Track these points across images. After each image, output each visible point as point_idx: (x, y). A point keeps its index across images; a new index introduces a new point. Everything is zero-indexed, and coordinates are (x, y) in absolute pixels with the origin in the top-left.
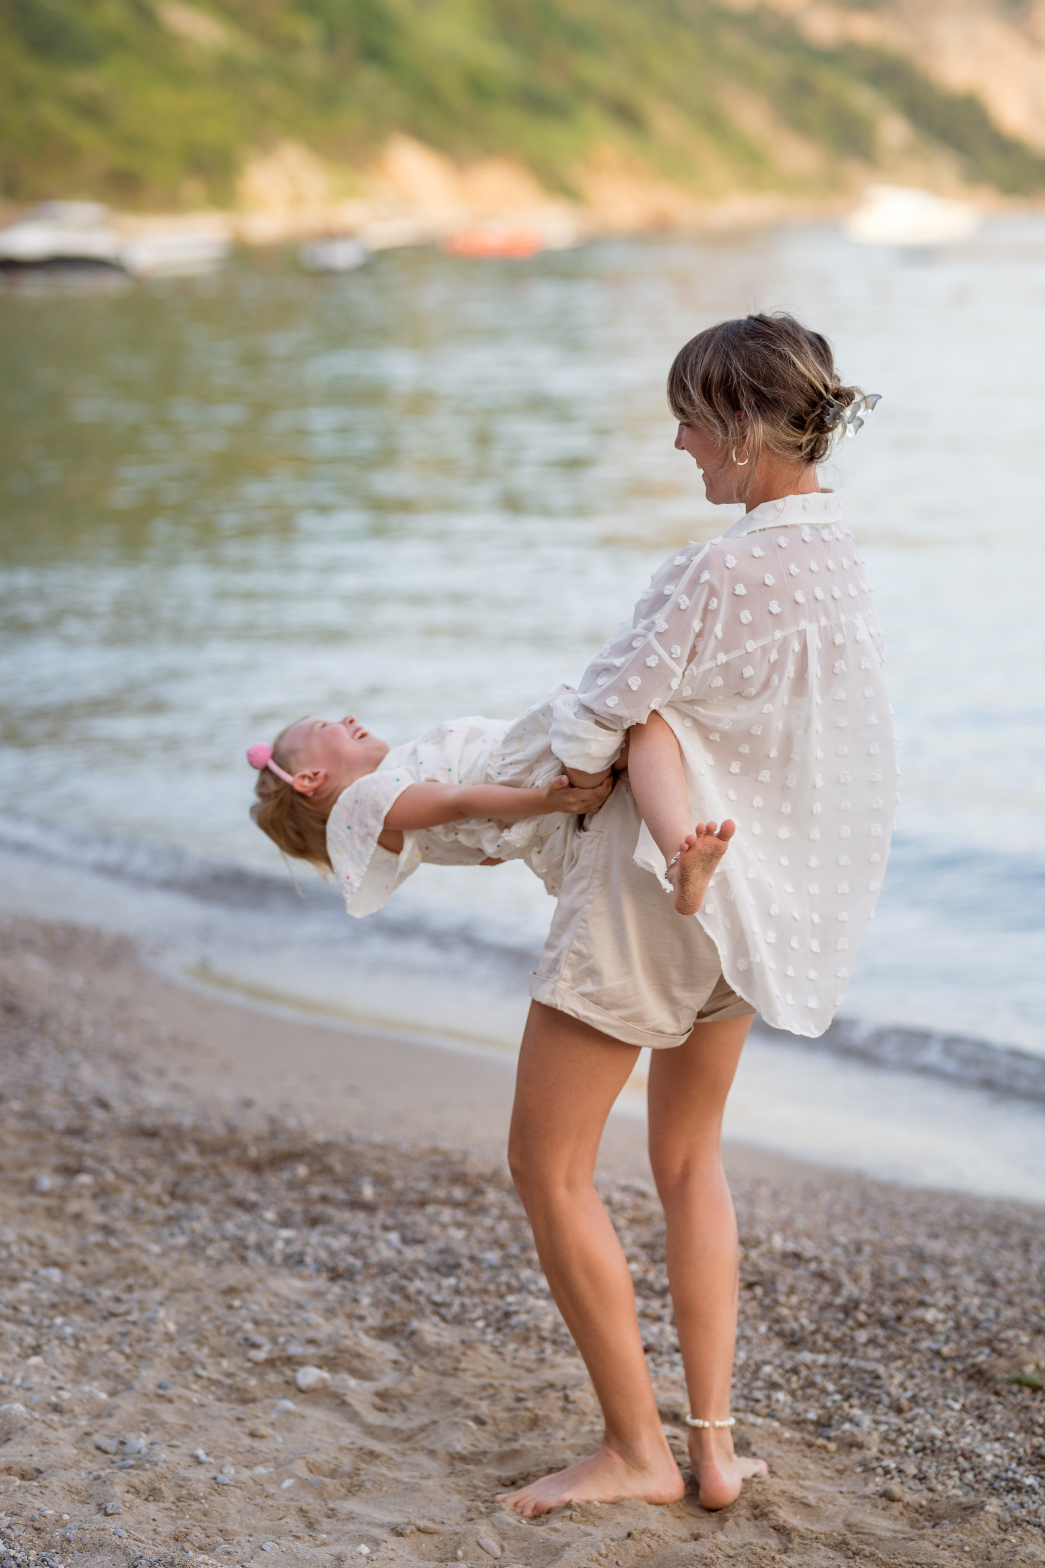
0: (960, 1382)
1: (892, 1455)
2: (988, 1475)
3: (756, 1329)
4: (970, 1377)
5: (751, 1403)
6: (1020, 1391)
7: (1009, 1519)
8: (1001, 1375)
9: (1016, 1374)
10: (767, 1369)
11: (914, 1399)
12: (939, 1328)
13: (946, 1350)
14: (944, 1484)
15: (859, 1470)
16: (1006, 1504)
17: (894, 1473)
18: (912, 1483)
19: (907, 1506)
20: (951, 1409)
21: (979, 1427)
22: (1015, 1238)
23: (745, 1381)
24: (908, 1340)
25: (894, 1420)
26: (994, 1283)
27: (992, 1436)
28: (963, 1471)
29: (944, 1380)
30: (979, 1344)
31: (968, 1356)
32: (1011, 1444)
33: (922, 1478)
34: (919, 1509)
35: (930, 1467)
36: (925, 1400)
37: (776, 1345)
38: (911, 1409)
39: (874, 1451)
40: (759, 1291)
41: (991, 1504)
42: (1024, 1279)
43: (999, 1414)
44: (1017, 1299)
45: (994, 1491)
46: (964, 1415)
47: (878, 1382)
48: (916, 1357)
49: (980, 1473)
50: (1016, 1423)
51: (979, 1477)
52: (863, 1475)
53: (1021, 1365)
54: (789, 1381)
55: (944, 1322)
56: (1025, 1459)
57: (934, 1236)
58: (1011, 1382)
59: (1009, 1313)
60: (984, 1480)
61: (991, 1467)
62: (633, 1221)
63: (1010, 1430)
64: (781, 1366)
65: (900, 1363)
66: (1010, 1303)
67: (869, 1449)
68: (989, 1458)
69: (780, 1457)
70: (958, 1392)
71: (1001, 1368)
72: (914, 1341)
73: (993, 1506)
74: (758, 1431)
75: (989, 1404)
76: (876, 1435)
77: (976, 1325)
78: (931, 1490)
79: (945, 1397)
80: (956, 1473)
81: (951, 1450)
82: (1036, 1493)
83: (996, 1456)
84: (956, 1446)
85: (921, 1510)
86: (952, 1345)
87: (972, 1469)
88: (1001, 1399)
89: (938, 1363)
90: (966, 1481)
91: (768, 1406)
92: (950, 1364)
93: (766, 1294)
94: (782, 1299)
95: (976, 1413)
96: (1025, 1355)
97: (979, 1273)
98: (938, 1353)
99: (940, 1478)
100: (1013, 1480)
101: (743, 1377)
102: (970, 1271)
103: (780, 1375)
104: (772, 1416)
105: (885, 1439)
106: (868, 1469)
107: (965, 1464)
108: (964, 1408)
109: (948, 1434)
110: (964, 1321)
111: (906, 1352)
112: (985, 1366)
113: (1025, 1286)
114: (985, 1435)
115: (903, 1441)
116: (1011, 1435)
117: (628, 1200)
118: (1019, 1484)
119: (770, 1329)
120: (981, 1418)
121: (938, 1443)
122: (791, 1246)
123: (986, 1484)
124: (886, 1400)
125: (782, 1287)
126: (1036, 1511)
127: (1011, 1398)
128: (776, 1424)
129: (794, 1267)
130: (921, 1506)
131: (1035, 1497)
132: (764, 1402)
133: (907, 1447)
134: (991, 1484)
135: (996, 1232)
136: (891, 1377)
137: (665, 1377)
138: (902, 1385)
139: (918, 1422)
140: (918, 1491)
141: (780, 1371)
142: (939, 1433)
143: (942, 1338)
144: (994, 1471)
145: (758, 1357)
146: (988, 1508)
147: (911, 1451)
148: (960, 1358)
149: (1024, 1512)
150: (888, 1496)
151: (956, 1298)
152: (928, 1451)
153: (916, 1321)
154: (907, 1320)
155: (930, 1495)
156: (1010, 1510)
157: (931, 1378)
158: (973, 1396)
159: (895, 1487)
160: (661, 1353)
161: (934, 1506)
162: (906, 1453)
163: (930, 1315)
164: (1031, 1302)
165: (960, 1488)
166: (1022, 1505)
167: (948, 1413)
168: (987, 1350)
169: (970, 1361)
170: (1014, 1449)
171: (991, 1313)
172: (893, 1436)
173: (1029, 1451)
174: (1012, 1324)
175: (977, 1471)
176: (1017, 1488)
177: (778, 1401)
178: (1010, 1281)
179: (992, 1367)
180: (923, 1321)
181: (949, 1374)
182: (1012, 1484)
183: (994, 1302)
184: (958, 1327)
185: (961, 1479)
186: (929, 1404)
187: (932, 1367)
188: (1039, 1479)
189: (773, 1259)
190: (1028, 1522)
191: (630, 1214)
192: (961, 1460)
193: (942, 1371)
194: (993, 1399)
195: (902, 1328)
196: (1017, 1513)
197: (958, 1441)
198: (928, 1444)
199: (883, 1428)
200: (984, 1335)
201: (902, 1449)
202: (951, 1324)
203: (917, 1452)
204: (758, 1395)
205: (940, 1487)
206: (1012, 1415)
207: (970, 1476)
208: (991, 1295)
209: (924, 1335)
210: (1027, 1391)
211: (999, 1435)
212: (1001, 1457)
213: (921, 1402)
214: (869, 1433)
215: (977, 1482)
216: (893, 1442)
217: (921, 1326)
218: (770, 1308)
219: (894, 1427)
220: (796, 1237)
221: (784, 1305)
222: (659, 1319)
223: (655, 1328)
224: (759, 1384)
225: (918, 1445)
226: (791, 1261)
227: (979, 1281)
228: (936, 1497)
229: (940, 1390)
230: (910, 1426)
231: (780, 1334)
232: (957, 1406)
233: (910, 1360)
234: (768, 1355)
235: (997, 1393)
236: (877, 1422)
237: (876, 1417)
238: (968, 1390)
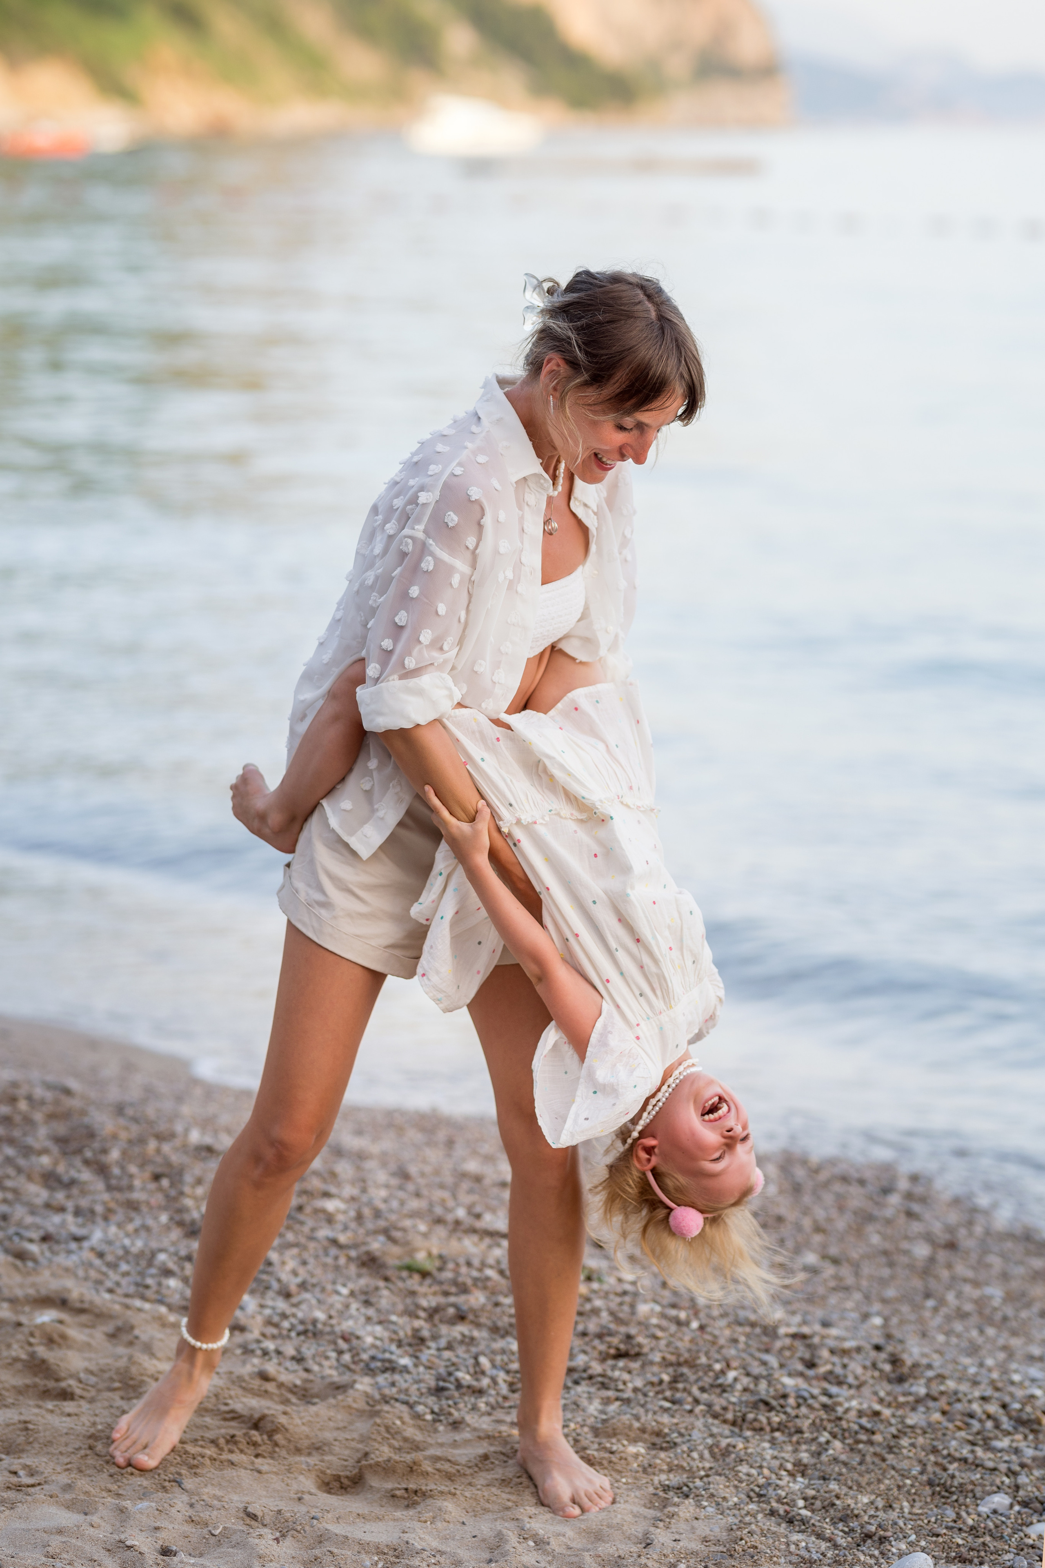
0: (353, 1269)
1: (274, 1337)
2: (365, 1356)
3: (156, 1218)
4: (363, 1264)
5: (141, 1289)
6: (411, 1277)
7: (377, 1396)
8: (392, 1262)
9: (407, 1261)
10: (162, 1257)
11: (303, 1286)
12: (340, 1217)
13: (343, 1239)
14: (320, 1365)
15: (239, 1351)
16: (377, 1383)
17: (273, 1355)
18: (289, 1364)
19: (281, 1385)
20: (338, 1293)
21: (363, 1310)
22: (442, 1135)
23: (139, 1269)
24: (306, 1229)
25: (281, 1305)
26: (405, 1176)
27: (375, 1319)
28: (340, 1352)
29: (337, 1268)
30: (376, 1232)
31: (364, 1244)
32: (392, 1327)
33: (299, 1359)
34: (293, 1389)
35: (310, 1350)
36: (314, 1286)
37: (176, 1234)
38: (299, 1293)
39: (256, 1334)
40: (165, 1182)
41: (362, 1383)
42: (437, 1172)
43: (385, 1298)
44: (425, 1192)
45: (369, 1371)
46: (351, 1300)
47: (270, 1269)
48: (312, 1245)
49: (358, 1354)
50: (400, 1307)
51: (356, 1359)
52: (243, 1357)
53: (412, 1252)
54: (183, 1269)
55: (345, 1212)
56: (405, 1341)
57: (359, 1132)
58: (401, 1268)
59: (414, 1204)
60: (361, 1361)
61: (369, 1349)
62: (52, 1117)
63: (394, 1313)
64: (176, 1254)
65: (295, 1251)
66: (418, 1195)
67: (251, 1332)
68: (369, 1340)
69: (161, 1340)
70: (349, 1278)
71: (393, 1255)
72: (313, 1230)
73: (364, 1384)
74: (143, 1315)
75: (377, 1289)
76: (259, 1319)
77: (377, 1214)
78: (307, 1370)
79: (334, 1283)
80: (333, 1355)
81: (332, 1333)
82: (408, 1372)
83: (376, 1338)
84: (337, 1329)
85: (295, 1390)
86: (349, 1234)
87: (350, 1350)
88: (390, 1286)
89: (333, 1251)
90: (343, 1362)
91: (158, 1292)
92: (345, 1252)
93: (172, 1185)
94: (187, 1189)
95: (363, 1298)
96: (418, 1242)
97: (393, 1167)
98: (334, 1242)
99: (317, 1359)
100: (390, 1361)
101: (138, 1264)
102: (384, 1164)
103: (175, 1263)
104: (161, 1302)
105: (269, 1322)
106: (247, 1351)
107: (342, 1345)
108: (352, 1294)
109: (330, 1317)
110: (367, 1212)
111: (303, 1240)
112: (377, 1254)
113: (437, 1180)
114: (369, 1319)
115: (286, 1324)
116: (394, 1318)
117: (49, 1095)
118: (394, 1365)
119: (171, 1219)
120: (367, 1303)
121: (320, 1326)
122: (208, 1140)
123: (362, 1365)
124: (275, 1285)
125: (188, 1178)
126: (407, 1390)
127: (400, 1284)
128: (163, 1310)
129: (204, 1160)
130: (296, 1386)
131: (407, 1377)
132: (154, 1288)
133: (290, 1330)
134: (367, 1365)
135: (423, 1130)
136: (283, 1263)
137: (59, 1265)
138: (295, 1273)
139: (304, 1307)
140: (295, 1371)
141: (176, 1259)
142: (320, 1315)
143: (339, 1227)
144: (372, 1352)
145: (154, 1245)
146: (358, 1386)
147: (293, 1334)
148: (355, 1246)
149: (394, 1390)
150: (264, 1377)
151: (364, 1190)
152: (310, 1334)
153: (317, 1211)
154: (308, 1210)
155: (305, 1375)
156: (379, 1389)
157: (325, 1265)
158: (363, 1282)
159: (271, 1368)
160: (58, 1242)
161: (308, 1386)
162: (289, 1337)
163: (331, 1205)
164: (438, 1194)
165: (336, 1368)
166: (393, 1384)
167: (336, 1298)
168: (382, 1238)
169: (363, 1249)
170: (395, 1332)
171: (395, 1204)
172: (276, 1319)
173: (409, 1333)
174: (415, 1214)
175: (354, 1352)
176: (391, 1367)
177: (168, 1287)
178: (423, 1174)
179: (384, 1253)
180: (324, 1211)
181: (342, 1261)
182: (387, 1365)
183: (401, 1194)
184: (359, 1217)
185: (338, 1360)
186: (317, 1290)
187: (327, 1254)
188: (414, 1360)
189: (186, 1153)
190: (397, 1400)
191: (48, 1109)
192: (341, 1342)
193: (336, 1258)
194: (381, 1284)
195: (301, 1217)
196: (387, 1391)
197: (339, 1324)
198: (310, 1327)
199: (267, 1312)
200: (382, 1223)
201: (285, 1332)
202: (352, 1214)
203: (299, 1334)
204: (149, 1281)
205: (316, 1368)
206: (397, 1300)
207: (347, 1357)
208: (401, 1188)
209: (324, 1224)
210: (417, 1277)
211: (382, 1318)
212: (381, 1339)
213: (309, 1287)
214: (253, 1317)
215: (354, 1363)
216: (276, 1325)
217: (321, 1216)
218: (175, 1199)
219: (279, 1311)
220: (216, 1132)
221: (188, 1196)
222: (62, 1209)
223: (57, 1219)
224: (153, 1271)
225: (301, 1328)
226: (204, 1154)
227: (394, 1174)
228: (311, 1377)
229: (330, 1276)
230: (294, 1310)
231: (181, 1224)
232: (345, 1291)
233: (305, 1248)
234: (166, 1243)
235: (386, 1279)
236: (262, 1306)
237: (263, 1302)
238: (359, 1276)
